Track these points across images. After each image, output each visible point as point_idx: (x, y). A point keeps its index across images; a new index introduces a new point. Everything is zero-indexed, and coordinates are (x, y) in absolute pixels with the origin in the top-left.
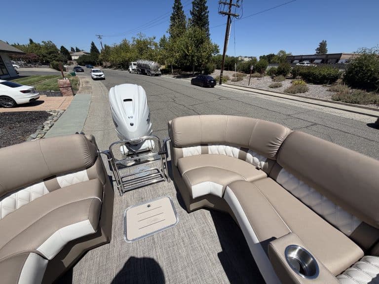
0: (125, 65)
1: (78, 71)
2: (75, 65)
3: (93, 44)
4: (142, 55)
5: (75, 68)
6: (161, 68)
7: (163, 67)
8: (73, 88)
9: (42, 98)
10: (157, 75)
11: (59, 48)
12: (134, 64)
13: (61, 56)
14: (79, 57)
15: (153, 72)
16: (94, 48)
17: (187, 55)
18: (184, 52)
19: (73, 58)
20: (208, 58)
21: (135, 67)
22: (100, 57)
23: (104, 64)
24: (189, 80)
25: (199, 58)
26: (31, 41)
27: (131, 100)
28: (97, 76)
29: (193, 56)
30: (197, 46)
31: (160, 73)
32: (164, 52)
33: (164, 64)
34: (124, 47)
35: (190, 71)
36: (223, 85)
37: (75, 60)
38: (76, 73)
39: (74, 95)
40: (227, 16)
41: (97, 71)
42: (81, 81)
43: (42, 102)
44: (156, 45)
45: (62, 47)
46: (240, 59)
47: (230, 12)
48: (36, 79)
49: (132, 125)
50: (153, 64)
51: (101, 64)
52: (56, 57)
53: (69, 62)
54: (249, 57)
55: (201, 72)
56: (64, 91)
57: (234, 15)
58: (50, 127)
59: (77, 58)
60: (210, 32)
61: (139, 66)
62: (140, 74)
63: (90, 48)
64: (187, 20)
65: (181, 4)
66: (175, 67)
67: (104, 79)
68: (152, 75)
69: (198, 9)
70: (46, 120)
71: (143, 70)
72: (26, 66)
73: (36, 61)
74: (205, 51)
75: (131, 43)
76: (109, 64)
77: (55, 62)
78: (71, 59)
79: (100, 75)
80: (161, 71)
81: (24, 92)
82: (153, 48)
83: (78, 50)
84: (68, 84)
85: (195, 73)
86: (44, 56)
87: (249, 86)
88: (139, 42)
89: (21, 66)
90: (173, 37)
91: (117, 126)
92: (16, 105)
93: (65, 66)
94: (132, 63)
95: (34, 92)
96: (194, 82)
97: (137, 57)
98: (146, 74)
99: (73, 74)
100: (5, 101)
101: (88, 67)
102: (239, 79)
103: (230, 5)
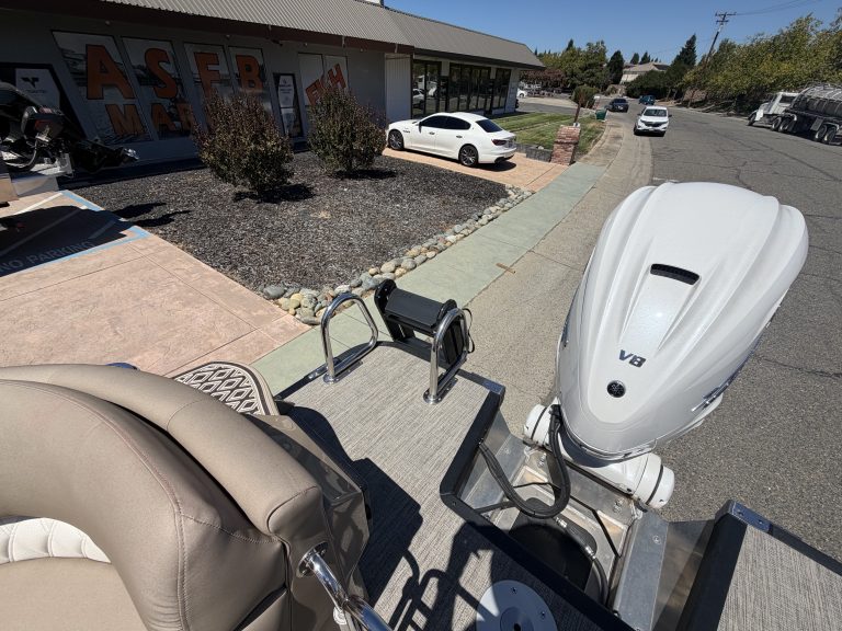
0: (746, 102)
1: (614, 110)
3: (691, 41)
5: (615, 102)
8: (578, 149)
9: (518, 158)
12: (784, 99)
13: (603, 74)
14: (639, 79)
19: (625, 78)
21: (778, 108)
22: (688, 77)
23: (688, 95)
26: (571, 44)
28: (648, 124)
37: (625, 83)
38: (608, 113)
39: (572, 162)
41: (657, 113)
42: (608, 132)
43: (512, 166)
45: (618, 54)
48: (533, 119)
51: (678, 96)
52: (593, 75)
53: (610, 87)
56: (558, 149)
58: (489, 221)
59: (631, 78)
61: (803, 106)
62: (785, 132)
67: (660, 134)
68: (837, 140)
70: (493, 204)
71: (802, 123)
72: (537, 94)
73: (556, 85)
76: (699, 95)
77: (585, 88)
78: (617, 81)
79: (658, 125)
81: (498, 142)
83: (645, 60)
84: (574, 138)
86: (573, 75)
89: (530, 94)
92: (477, 165)
93: (597, 97)
94: (781, 94)
95: (510, 146)
97: (813, 75)
98: (809, 135)
99: (601, 116)
100: (468, 153)
101: (641, 101)
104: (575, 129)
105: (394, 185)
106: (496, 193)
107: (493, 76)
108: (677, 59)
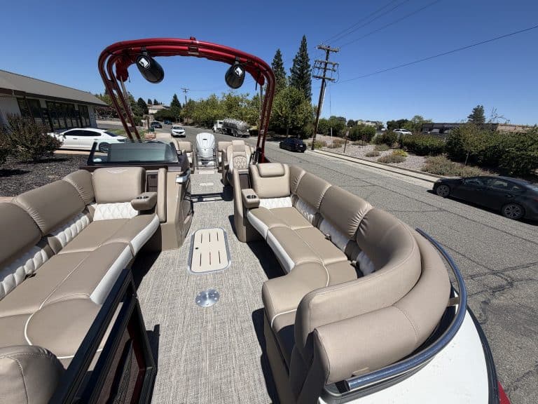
0: (209, 124)
1: (156, 127)
2: (152, 120)
3: (175, 97)
4: (231, 112)
5: (153, 123)
6: (251, 129)
7: (254, 128)
10: (245, 136)
12: (220, 123)
13: (138, 109)
14: (158, 112)
15: (240, 133)
16: (175, 102)
17: (279, 116)
18: (277, 113)
19: (150, 111)
21: (220, 126)
22: (182, 113)
23: (185, 121)
28: (177, 133)
29: (286, 118)
30: (292, 107)
31: (249, 134)
33: (254, 124)
34: (212, 103)
35: (285, 134)
36: (315, 150)
37: (152, 114)
38: (154, 129)
40: (321, 80)
41: (178, 128)
44: (248, 102)
45: (140, 99)
46: (359, 123)
47: (324, 76)
50: (241, 124)
51: (182, 121)
53: (144, 116)
55: (297, 135)
57: (330, 79)
59: (155, 112)
61: (225, 125)
62: (225, 134)
63: (171, 101)
65: (281, 61)
67: (184, 136)
68: (239, 136)
69: (299, 67)
71: (229, 130)
73: (107, 113)
74: (302, 113)
75: (220, 99)
76: (191, 121)
78: (147, 112)
79: (181, 133)
80: (250, 131)
83: (156, 103)
85: (289, 136)
87: (345, 154)
88: (229, 98)
93: (142, 121)
94: (218, 121)
96: (282, 146)
97: (224, 115)
98: (232, 135)
101: (166, 123)
102: (336, 145)
103: (325, 69)
108: (172, 104)
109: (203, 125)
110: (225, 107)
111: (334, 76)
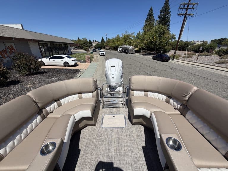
0: (116, 48)
1: (94, 51)
2: (93, 48)
3: (103, 38)
4: (125, 42)
5: (93, 50)
6: (135, 50)
7: (136, 49)
8: (91, 59)
9: (79, 63)
10: (132, 53)
11: (88, 41)
12: (121, 48)
13: (88, 44)
14: (96, 45)
16: (103, 40)
17: (152, 42)
18: (151, 40)
19: (93, 45)
20: (166, 43)
21: (121, 49)
22: (105, 44)
23: (106, 48)
24: (151, 57)
25: (160, 43)
26: (78, 38)
27: (115, 66)
28: (102, 54)
29: (156, 42)
30: (159, 36)
31: (134, 52)
32: (138, 41)
33: (137, 47)
34: (117, 39)
35: (153, 51)
36: (175, 60)
37: (94, 46)
38: (93, 52)
39: (91, 62)
40: (184, 16)
41: (102, 51)
42: (95, 56)
43: (78, 65)
44: (134, 37)
45: (90, 40)
46: (192, 43)
47: (186, 13)
48: (77, 55)
49: (113, 78)
50: (131, 47)
51: (105, 48)
52: (86, 45)
53: (91, 47)
54: (201, 41)
55: (160, 51)
56: (87, 60)
57: (190, 15)
58: (79, 77)
59: (94, 45)
60: (170, 27)
61: (123, 48)
62: (123, 53)
63: (101, 40)
64: (155, 21)
65: (153, 13)
66: (143, 49)
67: (104, 55)
68: (130, 53)
69: (163, 14)
70: (78, 73)
71: (125, 51)
72: (75, 49)
73: (79, 47)
74: (165, 39)
75: (121, 36)
76: (108, 48)
77: (86, 47)
78: (92, 46)
80: (135, 51)
81: (73, 60)
82: (133, 38)
83: (96, 41)
84: (89, 57)
85: (156, 52)
86: (82, 45)
87: (197, 62)
88: (125, 36)
89: (73, 49)
90: (145, 32)
91: (106, 78)
92: (69, 66)
93: (89, 49)
94: (120, 47)
95: (76, 61)
96: (154, 58)
97: (123, 44)
98: (126, 53)
99: (92, 53)
100: (66, 64)
101: (98, 49)
102: (189, 56)
103: (187, 9)
104: (89, 56)
105: (49, 74)
106: (78, 71)
107: (63, 46)
108: (102, 41)
109: (113, 49)
110: (123, 41)
111: (193, 12)
